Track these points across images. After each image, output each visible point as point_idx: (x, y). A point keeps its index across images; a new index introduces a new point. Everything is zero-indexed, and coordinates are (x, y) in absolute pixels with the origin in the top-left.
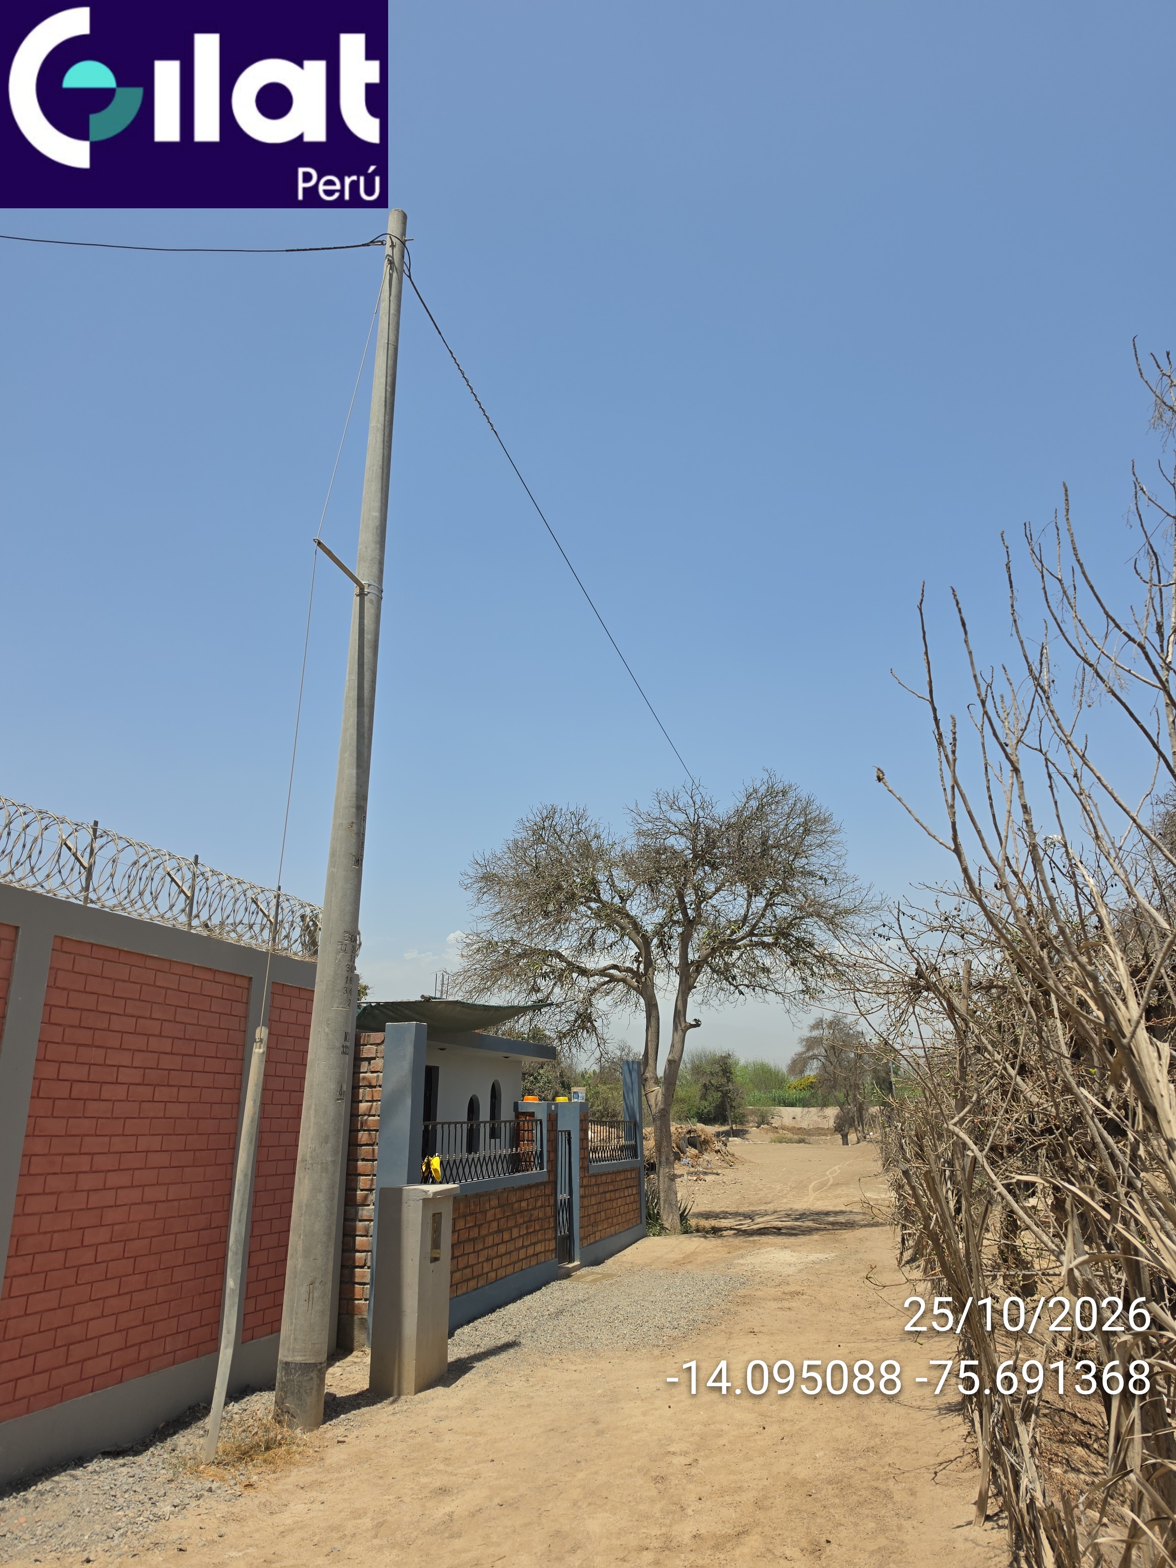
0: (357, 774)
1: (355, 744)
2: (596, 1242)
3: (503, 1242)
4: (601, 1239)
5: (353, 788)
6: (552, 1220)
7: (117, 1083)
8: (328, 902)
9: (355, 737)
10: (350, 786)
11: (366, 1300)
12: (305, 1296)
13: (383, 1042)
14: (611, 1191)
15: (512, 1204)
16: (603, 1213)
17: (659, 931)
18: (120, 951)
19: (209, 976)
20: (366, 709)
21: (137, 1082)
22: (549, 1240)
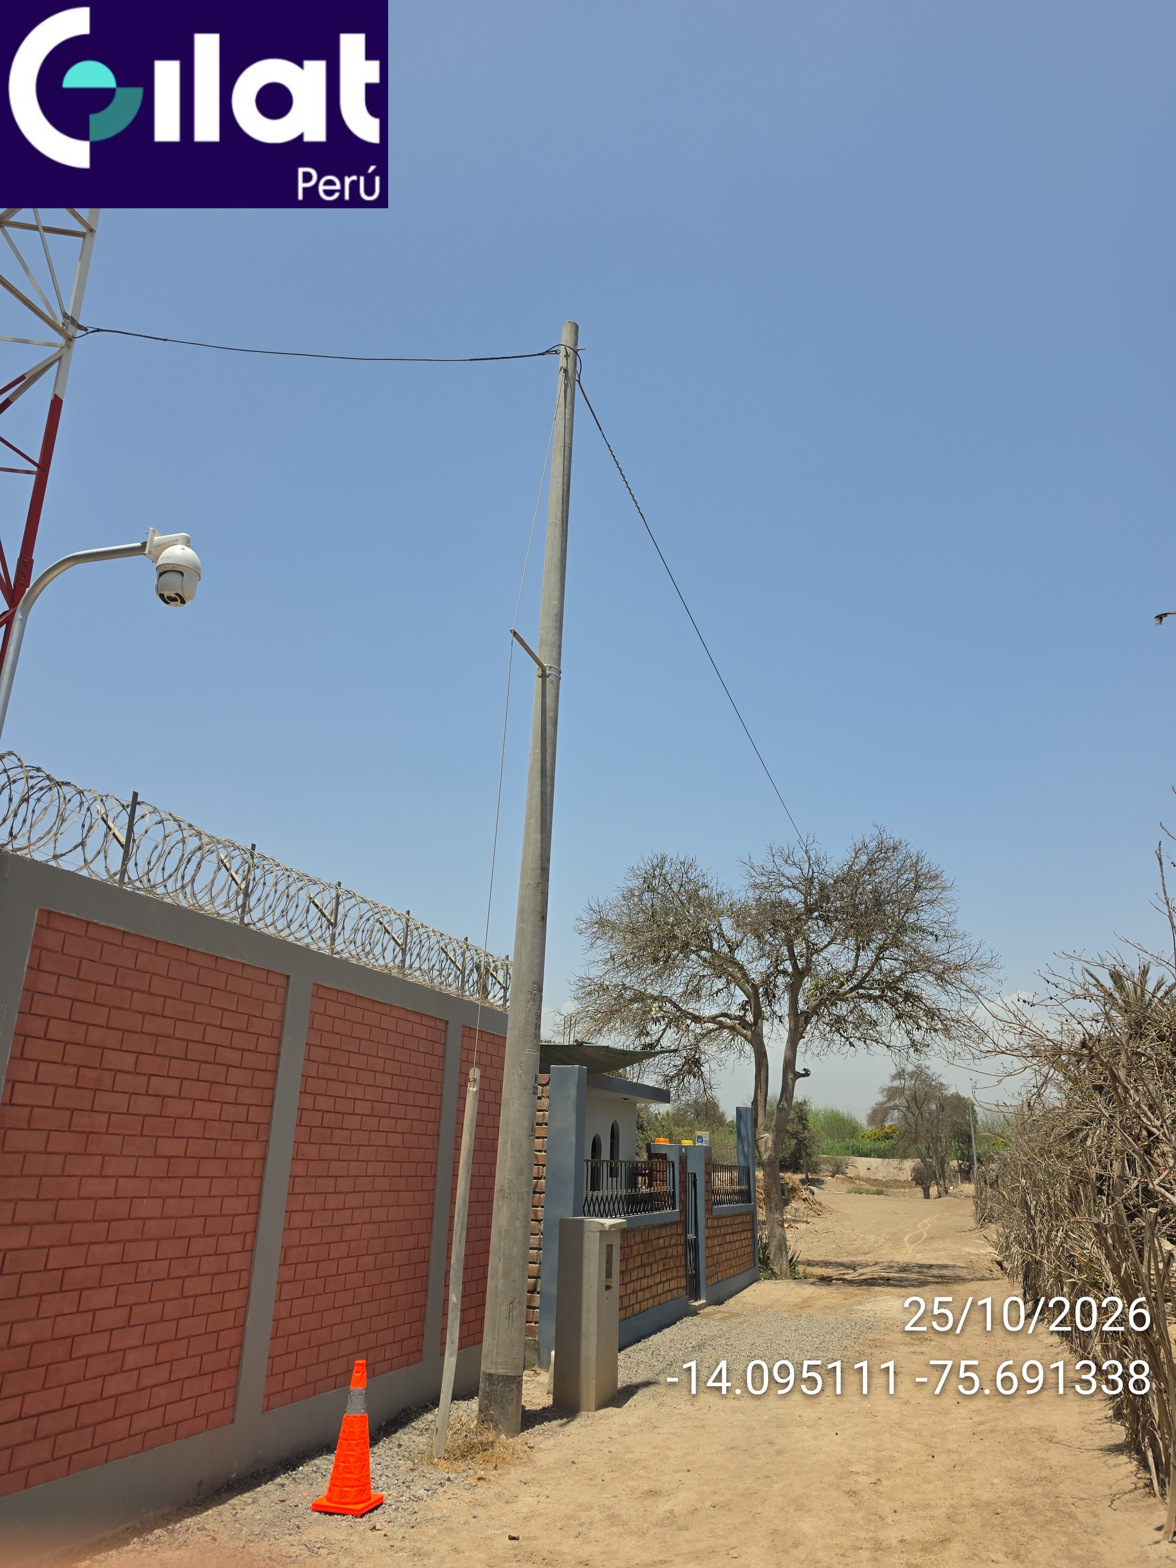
0: (542, 838)
1: (539, 811)
2: (718, 1282)
3: (645, 1277)
4: (723, 1280)
5: (538, 852)
6: (683, 1258)
7: (354, 1114)
8: (518, 954)
9: (539, 805)
10: (535, 850)
11: (536, 1323)
12: (506, 1314)
13: (547, 1084)
14: (730, 1234)
15: (652, 1240)
16: (724, 1255)
17: (767, 980)
18: (357, 996)
19: (417, 1019)
20: (548, 780)
21: (367, 1114)
22: (681, 1278)
